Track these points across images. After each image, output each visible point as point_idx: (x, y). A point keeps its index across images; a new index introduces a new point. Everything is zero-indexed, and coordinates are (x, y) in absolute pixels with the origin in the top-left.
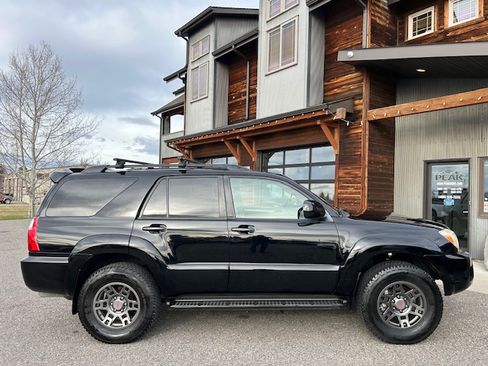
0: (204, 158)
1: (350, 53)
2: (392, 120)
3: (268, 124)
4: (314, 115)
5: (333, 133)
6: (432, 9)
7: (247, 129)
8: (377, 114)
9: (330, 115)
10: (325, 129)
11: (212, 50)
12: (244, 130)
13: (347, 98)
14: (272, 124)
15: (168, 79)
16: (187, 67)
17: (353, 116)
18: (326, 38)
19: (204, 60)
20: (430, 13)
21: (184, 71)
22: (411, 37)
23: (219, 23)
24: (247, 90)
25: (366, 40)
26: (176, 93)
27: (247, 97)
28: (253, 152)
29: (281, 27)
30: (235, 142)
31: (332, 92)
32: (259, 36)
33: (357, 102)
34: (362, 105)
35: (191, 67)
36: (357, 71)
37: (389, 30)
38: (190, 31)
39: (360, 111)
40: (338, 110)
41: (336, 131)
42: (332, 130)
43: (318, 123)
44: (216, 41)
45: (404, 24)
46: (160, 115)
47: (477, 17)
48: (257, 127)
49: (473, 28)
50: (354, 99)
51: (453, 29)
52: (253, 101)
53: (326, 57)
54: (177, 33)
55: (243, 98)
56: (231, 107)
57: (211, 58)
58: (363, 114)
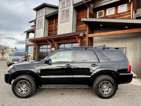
0: (40, 45)
1: (85, 19)
2: (93, 38)
3: (61, 36)
4: (75, 34)
5: (79, 40)
6: (103, 11)
7: (55, 37)
8: (90, 35)
9: (79, 35)
10: (77, 38)
11: (44, 15)
12: (54, 38)
13: (83, 31)
14: (62, 36)
15: (30, 22)
16: (36, 19)
17: (84, 35)
18: (77, 15)
19: (42, 18)
20: (102, 12)
21: (35, 20)
22: (98, 17)
23: (46, 8)
24: (54, 27)
25: (88, 16)
26: (32, 27)
27: (54, 29)
28: (55, 44)
29: (65, 10)
30: (50, 41)
31: (79, 29)
32: (59, 12)
33: (85, 32)
34: (87, 33)
35: (37, 19)
36: (85, 24)
37: (93, 15)
38: (37, 9)
39: (86, 34)
40: (81, 34)
41: (80, 39)
42: (79, 39)
43: (75, 37)
44: (45, 13)
45: (96, 13)
46: (26, 33)
47: (114, 14)
48: (58, 37)
49: (113, 16)
50: (84, 31)
51: (108, 16)
52: (56, 30)
53: (77, 20)
54: (34, 10)
55: (53, 29)
56: (49, 31)
57: (44, 17)
58: (87, 35)
